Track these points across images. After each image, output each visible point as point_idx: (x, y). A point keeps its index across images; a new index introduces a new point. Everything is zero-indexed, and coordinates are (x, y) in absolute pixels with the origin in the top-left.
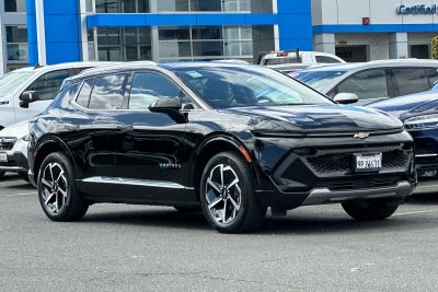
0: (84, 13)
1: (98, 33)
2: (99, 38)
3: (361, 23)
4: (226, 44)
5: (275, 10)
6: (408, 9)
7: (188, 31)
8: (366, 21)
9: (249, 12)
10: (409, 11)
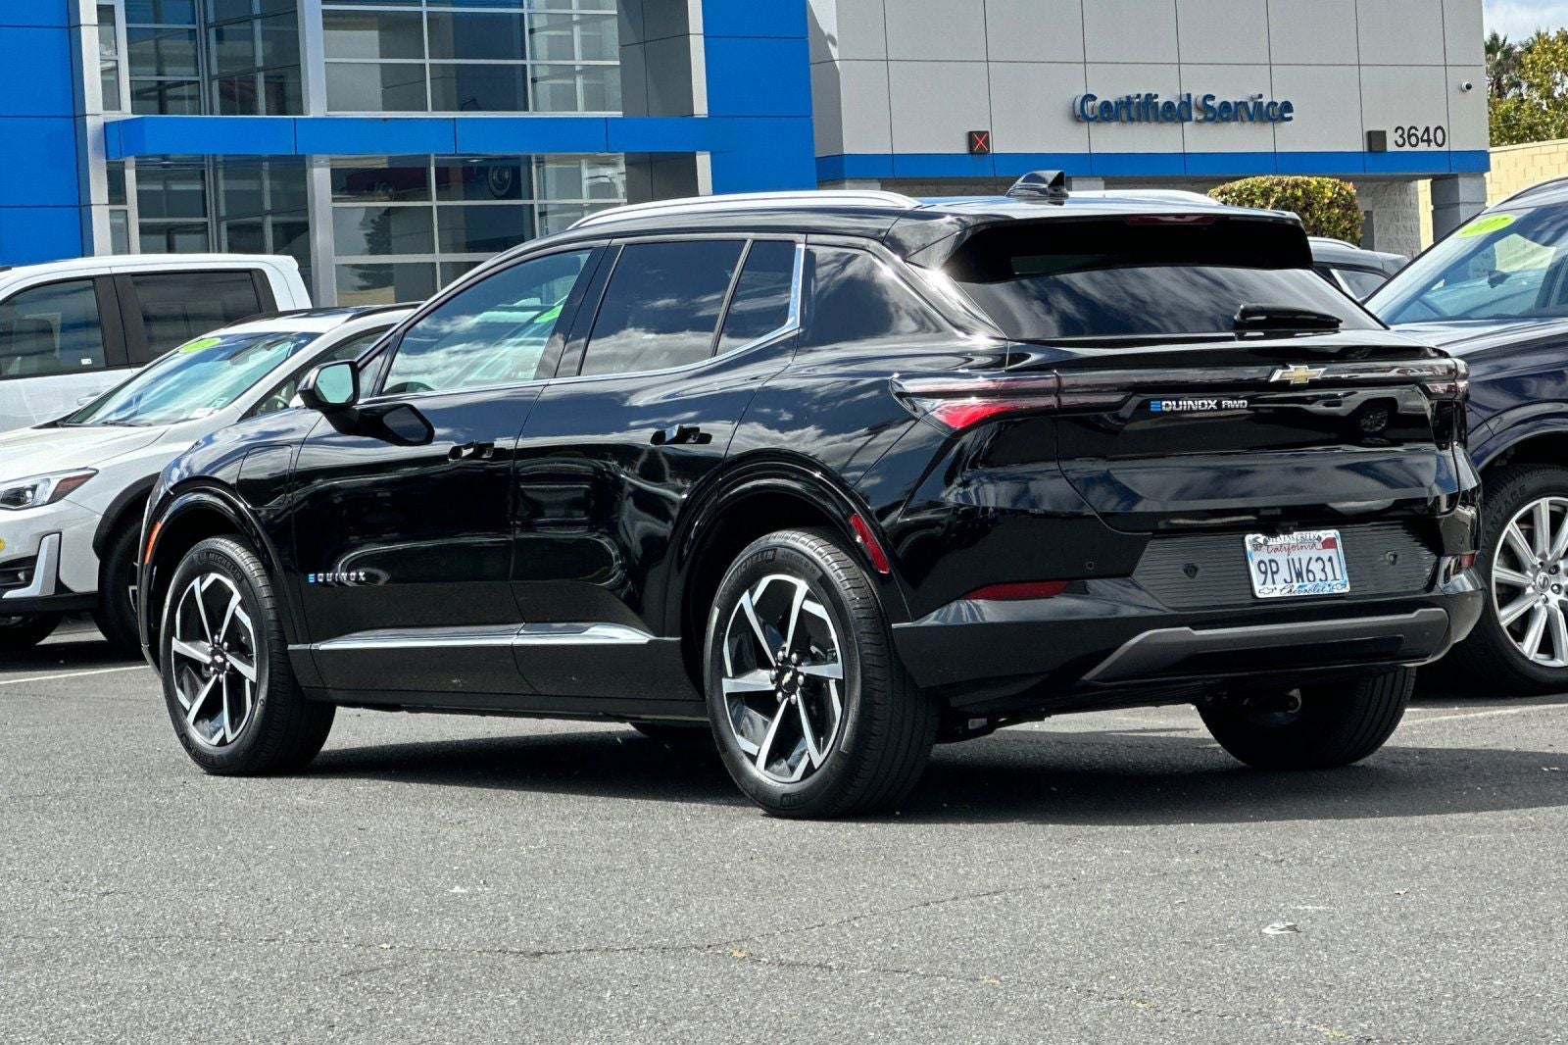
0: (96, 113)
1: (139, 179)
2: (140, 193)
3: (963, 149)
4: (542, 214)
5: (701, 107)
6: (1106, 105)
7: (423, 173)
8: (978, 141)
9: (619, 114)
10: (1110, 113)
